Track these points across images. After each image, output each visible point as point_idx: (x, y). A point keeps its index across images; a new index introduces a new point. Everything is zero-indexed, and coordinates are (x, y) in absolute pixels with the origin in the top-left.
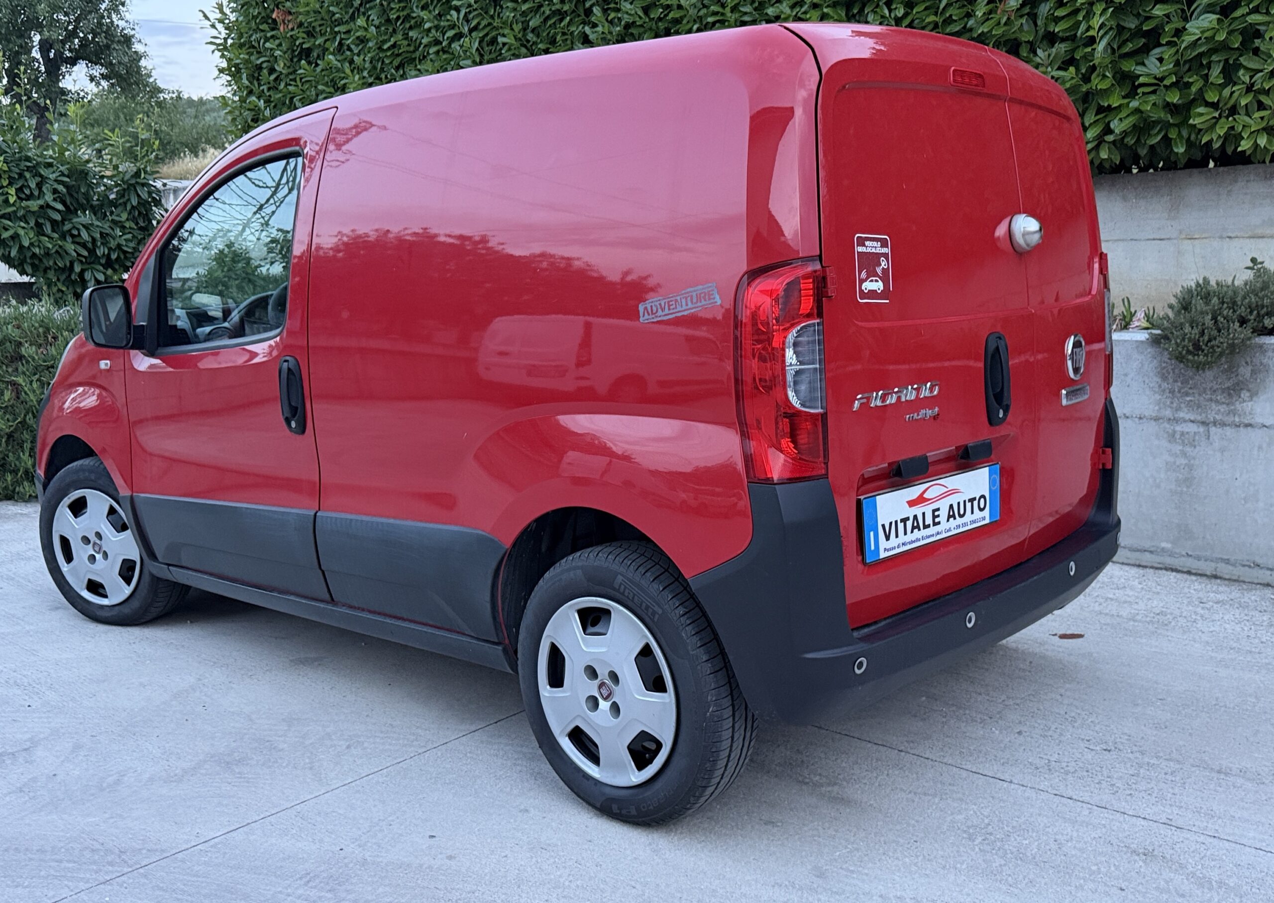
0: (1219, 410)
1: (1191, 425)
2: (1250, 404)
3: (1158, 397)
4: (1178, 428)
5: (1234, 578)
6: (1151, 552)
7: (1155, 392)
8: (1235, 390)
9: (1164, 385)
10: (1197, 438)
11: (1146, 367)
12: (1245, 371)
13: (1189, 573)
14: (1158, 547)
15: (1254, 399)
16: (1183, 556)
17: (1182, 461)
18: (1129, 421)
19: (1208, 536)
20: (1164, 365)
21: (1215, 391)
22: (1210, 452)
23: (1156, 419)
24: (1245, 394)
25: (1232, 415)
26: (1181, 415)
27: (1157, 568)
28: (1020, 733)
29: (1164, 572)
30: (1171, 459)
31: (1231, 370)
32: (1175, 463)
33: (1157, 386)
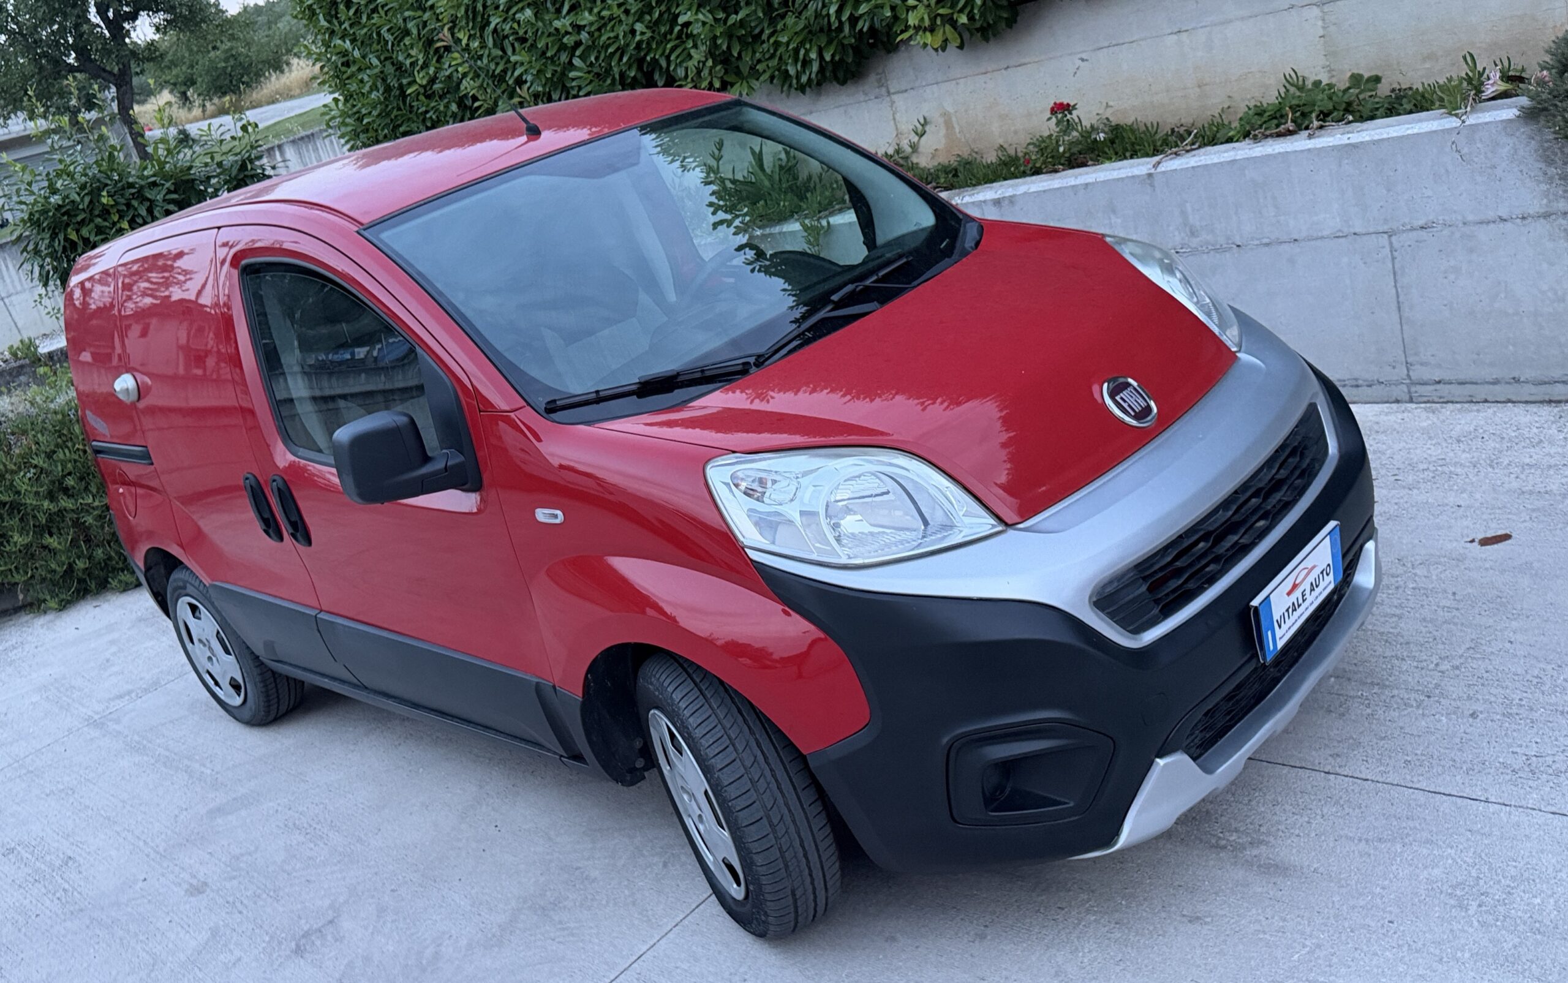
3: (1544, 187)
7: (1539, 182)
9: (1552, 171)
11: (1521, 153)
18: (1509, 225)
20: (1546, 145)
23: (1546, 216)
28: (1473, 715)
33: (1540, 174)
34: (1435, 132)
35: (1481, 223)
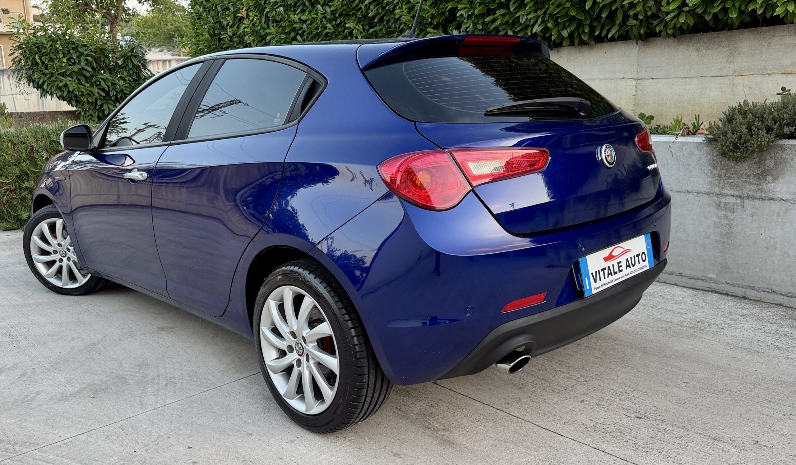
0: (751, 189)
1: (731, 198)
2: (774, 184)
3: (710, 179)
4: (723, 200)
5: (758, 299)
6: (702, 280)
7: (708, 176)
8: (762, 176)
9: (715, 172)
10: (735, 207)
11: (703, 160)
12: (770, 163)
13: (727, 294)
14: (706, 277)
15: (776, 181)
16: (724, 283)
17: (726, 222)
18: (691, 195)
19: (741, 271)
20: (714, 158)
21: (749, 176)
22: (744, 216)
23: (708, 194)
24: (769, 178)
25: (760, 192)
26: (725, 191)
27: (706, 291)
29: (710, 293)
30: (717, 220)
31: (761, 162)
32: (720, 223)
33: (710, 172)
34: (666, 142)
35: (679, 192)
